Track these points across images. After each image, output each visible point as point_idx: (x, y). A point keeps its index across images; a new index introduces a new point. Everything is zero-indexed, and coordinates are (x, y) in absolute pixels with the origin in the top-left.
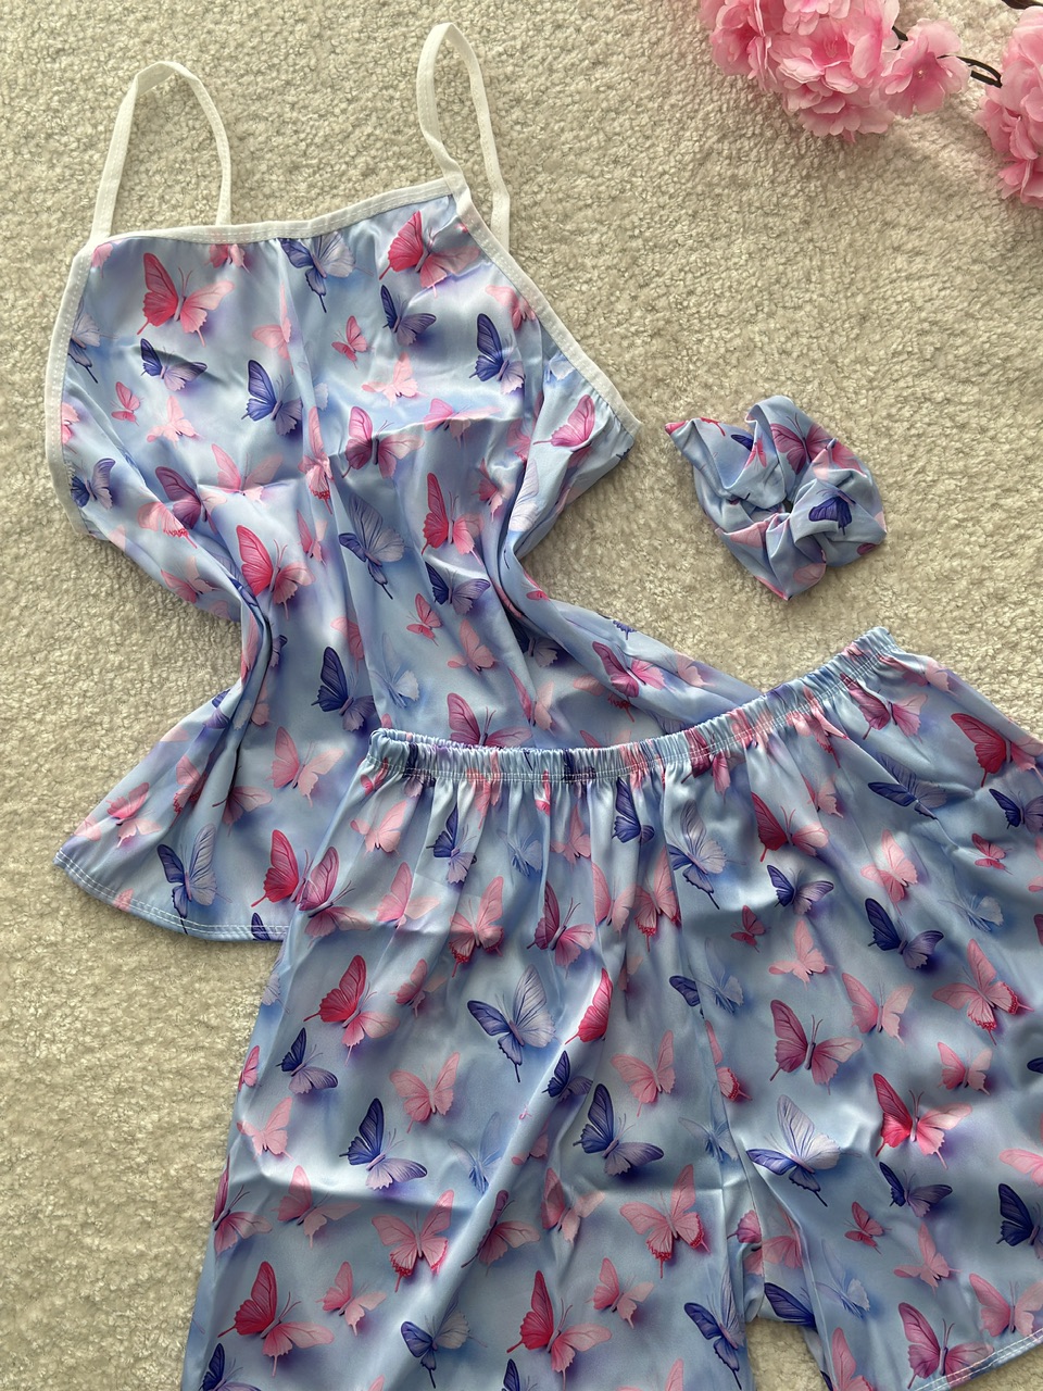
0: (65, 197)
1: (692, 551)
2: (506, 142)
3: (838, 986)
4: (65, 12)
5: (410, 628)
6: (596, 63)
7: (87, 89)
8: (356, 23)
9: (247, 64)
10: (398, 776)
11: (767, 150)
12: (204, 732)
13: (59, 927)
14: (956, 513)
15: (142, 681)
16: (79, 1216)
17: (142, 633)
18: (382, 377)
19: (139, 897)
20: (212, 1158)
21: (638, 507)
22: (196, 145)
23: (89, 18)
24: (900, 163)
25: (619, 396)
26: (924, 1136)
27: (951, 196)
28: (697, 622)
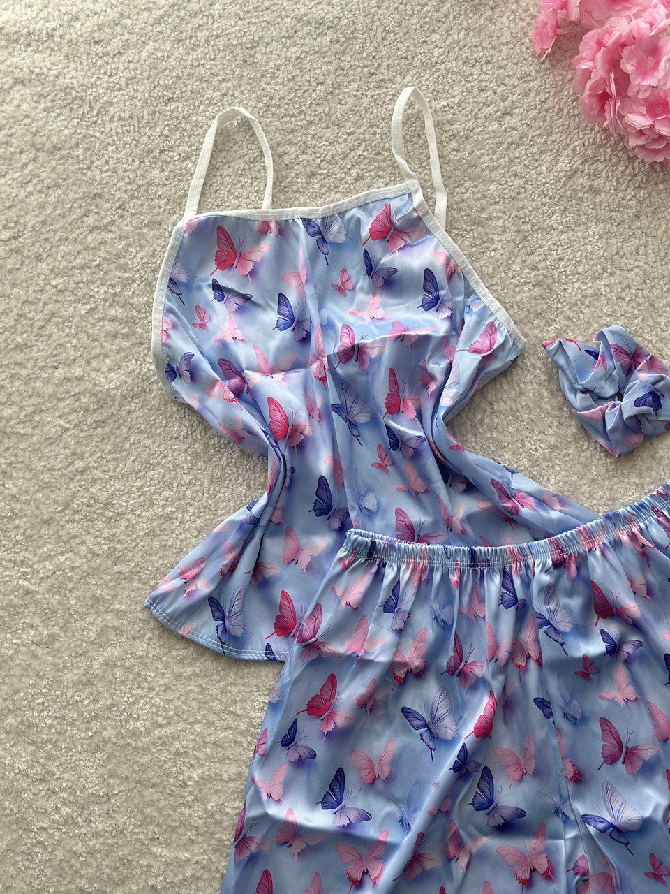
0: (170, 189)
1: (556, 423)
2: (446, 162)
3: (644, 710)
4: (175, 74)
5: (373, 465)
6: (505, 114)
7: (186, 123)
8: (355, 86)
9: (286, 110)
10: (362, 560)
11: (613, 171)
12: (241, 526)
13: (145, 646)
15: (203, 492)
16: (150, 833)
17: (205, 462)
18: (361, 307)
19: (196, 630)
20: (235, 800)
21: (522, 393)
22: (252, 159)
23: (189, 79)
25: (513, 322)
28: (558, 469)
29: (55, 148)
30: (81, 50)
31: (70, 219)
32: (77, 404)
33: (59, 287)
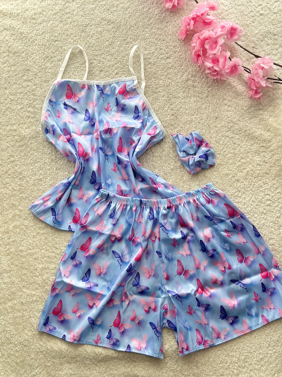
0: (53, 70)
1: (174, 162)
2: (146, 71)
3: (192, 257)
4: (59, 32)
5: (111, 169)
6: (168, 58)
7: (61, 49)
8: (119, 43)
9: (95, 48)
10: (104, 200)
11: (201, 80)
12: (65, 184)
13: (28, 222)
14: (231, 161)
15: (53, 173)
16: (23, 284)
17: (55, 163)
18: (113, 116)
19: (46, 218)
20: (53, 276)
21: (164, 151)
22: (82, 63)
23: (63, 34)
24: (229, 87)
25: (163, 127)
26: (206, 293)
27: (238, 95)
28: (173, 177)
29: (16, 52)
30: (28, 21)
31: (18, 77)
32: (14, 138)
33: (12, 99)
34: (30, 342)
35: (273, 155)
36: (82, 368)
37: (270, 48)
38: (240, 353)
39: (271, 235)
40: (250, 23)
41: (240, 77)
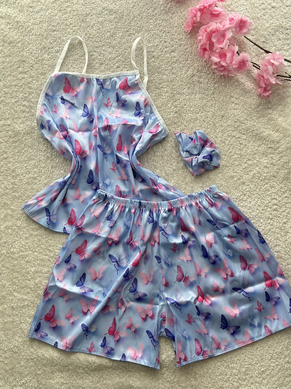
0: (50, 62)
2: (149, 65)
3: (193, 264)
4: (57, 22)
5: (110, 169)
6: (172, 51)
7: (59, 40)
8: (121, 34)
9: (95, 40)
10: (101, 201)
11: (207, 76)
12: (60, 184)
13: (21, 223)
14: (237, 163)
15: (48, 171)
16: (14, 288)
17: (50, 160)
18: (113, 112)
19: (39, 219)
20: (46, 280)
21: (166, 150)
22: (81, 55)
23: (62, 24)
24: (236, 83)
25: (165, 125)
26: (206, 301)
27: (246, 93)
28: (175, 178)
29: (11, 42)
30: (25, 9)
31: (13, 68)
32: (7, 134)
33: (6, 92)
34: (21, 349)
35: (282, 157)
36: (75, 377)
37: (281, 43)
38: (241, 365)
39: (277, 241)
40: (261, 16)
41: (249, 73)
